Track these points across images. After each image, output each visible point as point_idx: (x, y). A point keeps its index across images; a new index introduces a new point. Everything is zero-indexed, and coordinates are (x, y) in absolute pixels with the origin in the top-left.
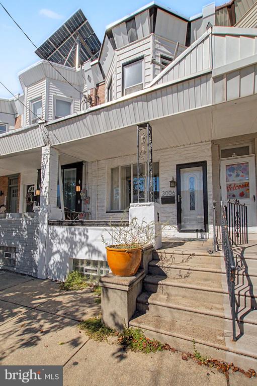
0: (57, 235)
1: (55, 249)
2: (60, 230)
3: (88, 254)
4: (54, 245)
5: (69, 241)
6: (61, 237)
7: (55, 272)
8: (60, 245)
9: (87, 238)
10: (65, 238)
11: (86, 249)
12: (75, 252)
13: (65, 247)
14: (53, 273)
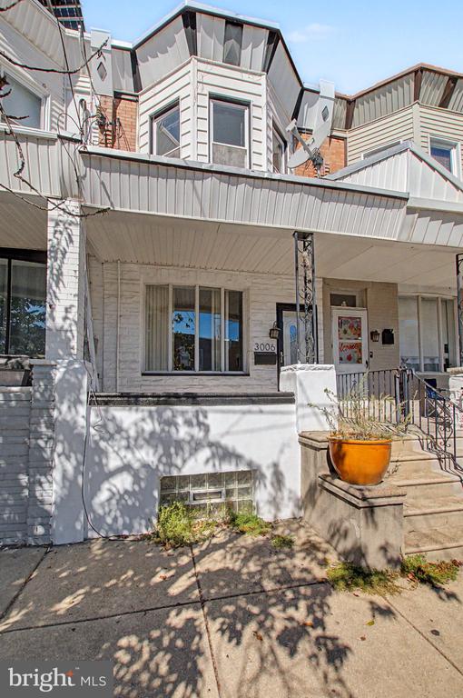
0: (119, 430)
1: (113, 463)
2: (127, 417)
3: (211, 463)
4: (112, 455)
5: (161, 440)
6: (132, 433)
7: (115, 519)
8: (133, 453)
9: (207, 429)
10: (147, 435)
11: (205, 453)
12: (179, 462)
13: (147, 455)
14: (109, 520)
